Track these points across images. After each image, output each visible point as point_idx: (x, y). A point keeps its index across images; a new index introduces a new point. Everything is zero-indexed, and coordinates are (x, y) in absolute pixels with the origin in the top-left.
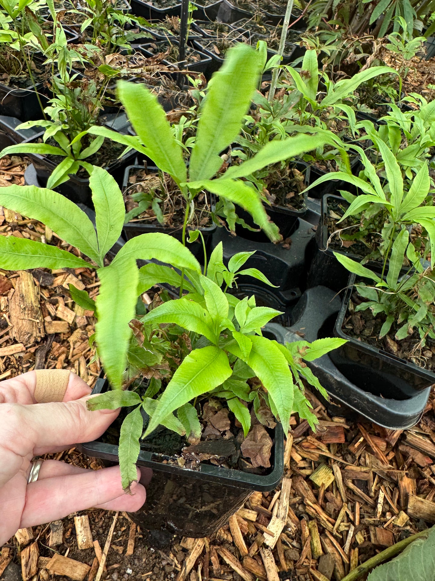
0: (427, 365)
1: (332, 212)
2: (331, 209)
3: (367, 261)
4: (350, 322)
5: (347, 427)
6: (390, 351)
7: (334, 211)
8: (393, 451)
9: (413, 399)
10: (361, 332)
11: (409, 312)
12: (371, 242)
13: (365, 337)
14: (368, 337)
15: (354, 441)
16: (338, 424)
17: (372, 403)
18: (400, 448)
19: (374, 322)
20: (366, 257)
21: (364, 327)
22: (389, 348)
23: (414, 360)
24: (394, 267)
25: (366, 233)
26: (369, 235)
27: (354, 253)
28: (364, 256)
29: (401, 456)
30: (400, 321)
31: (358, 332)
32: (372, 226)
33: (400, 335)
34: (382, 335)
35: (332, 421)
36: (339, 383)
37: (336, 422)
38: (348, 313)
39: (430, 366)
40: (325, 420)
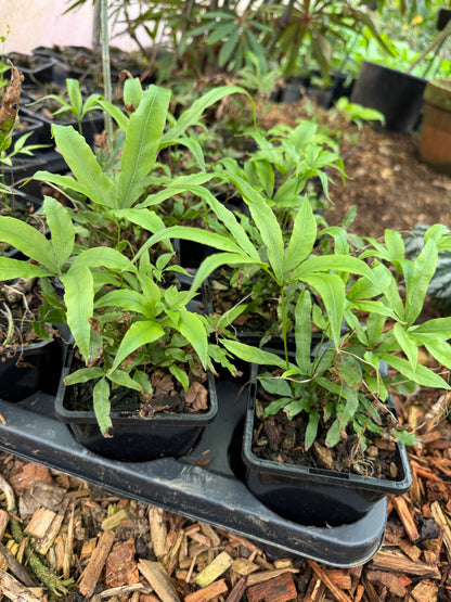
0: (376, 469)
1: (215, 282)
2: (214, 279)
3: (270, 338)
4: (263, 434)
5: (295, 571)
6: (324, 466)
7: (218, 280)
8: (360, 583)
9: (369, 514)
10: (279, 446)
11: (335, 401)
12: (269, 311)
13: (287, 452)
14: (290, 451)
15: (309, 590)
16: (283, 571)
17: (319, 540)
18: (369, 577)
19: (294, 425)
20: (267, 333)
21: (283, 435)
22: (321, 461)
23: (358, 468)
24: (303, 341)
25: (261, 301)
26: (265, 303)
27: (252, 330)
28: (264, 331)
29: (372, 588)
30: (327, 416)
31: (276, 448)
32: (265, 291)
33: (332, 439)
34: (308, 445)
35: (275, 568)
36: (269, 525)
37: (281, 569)
38: (257, 421)
39: (380, 470)
40: (266, 570)
